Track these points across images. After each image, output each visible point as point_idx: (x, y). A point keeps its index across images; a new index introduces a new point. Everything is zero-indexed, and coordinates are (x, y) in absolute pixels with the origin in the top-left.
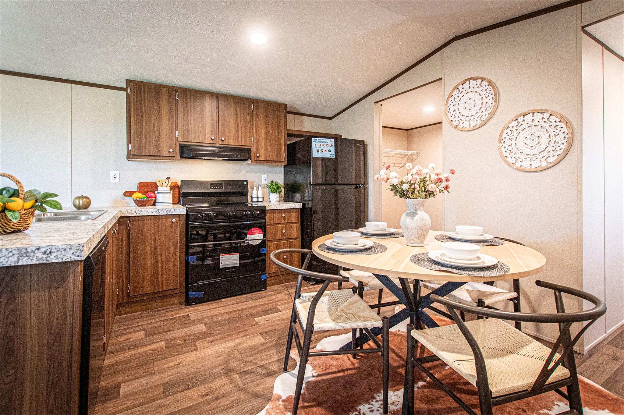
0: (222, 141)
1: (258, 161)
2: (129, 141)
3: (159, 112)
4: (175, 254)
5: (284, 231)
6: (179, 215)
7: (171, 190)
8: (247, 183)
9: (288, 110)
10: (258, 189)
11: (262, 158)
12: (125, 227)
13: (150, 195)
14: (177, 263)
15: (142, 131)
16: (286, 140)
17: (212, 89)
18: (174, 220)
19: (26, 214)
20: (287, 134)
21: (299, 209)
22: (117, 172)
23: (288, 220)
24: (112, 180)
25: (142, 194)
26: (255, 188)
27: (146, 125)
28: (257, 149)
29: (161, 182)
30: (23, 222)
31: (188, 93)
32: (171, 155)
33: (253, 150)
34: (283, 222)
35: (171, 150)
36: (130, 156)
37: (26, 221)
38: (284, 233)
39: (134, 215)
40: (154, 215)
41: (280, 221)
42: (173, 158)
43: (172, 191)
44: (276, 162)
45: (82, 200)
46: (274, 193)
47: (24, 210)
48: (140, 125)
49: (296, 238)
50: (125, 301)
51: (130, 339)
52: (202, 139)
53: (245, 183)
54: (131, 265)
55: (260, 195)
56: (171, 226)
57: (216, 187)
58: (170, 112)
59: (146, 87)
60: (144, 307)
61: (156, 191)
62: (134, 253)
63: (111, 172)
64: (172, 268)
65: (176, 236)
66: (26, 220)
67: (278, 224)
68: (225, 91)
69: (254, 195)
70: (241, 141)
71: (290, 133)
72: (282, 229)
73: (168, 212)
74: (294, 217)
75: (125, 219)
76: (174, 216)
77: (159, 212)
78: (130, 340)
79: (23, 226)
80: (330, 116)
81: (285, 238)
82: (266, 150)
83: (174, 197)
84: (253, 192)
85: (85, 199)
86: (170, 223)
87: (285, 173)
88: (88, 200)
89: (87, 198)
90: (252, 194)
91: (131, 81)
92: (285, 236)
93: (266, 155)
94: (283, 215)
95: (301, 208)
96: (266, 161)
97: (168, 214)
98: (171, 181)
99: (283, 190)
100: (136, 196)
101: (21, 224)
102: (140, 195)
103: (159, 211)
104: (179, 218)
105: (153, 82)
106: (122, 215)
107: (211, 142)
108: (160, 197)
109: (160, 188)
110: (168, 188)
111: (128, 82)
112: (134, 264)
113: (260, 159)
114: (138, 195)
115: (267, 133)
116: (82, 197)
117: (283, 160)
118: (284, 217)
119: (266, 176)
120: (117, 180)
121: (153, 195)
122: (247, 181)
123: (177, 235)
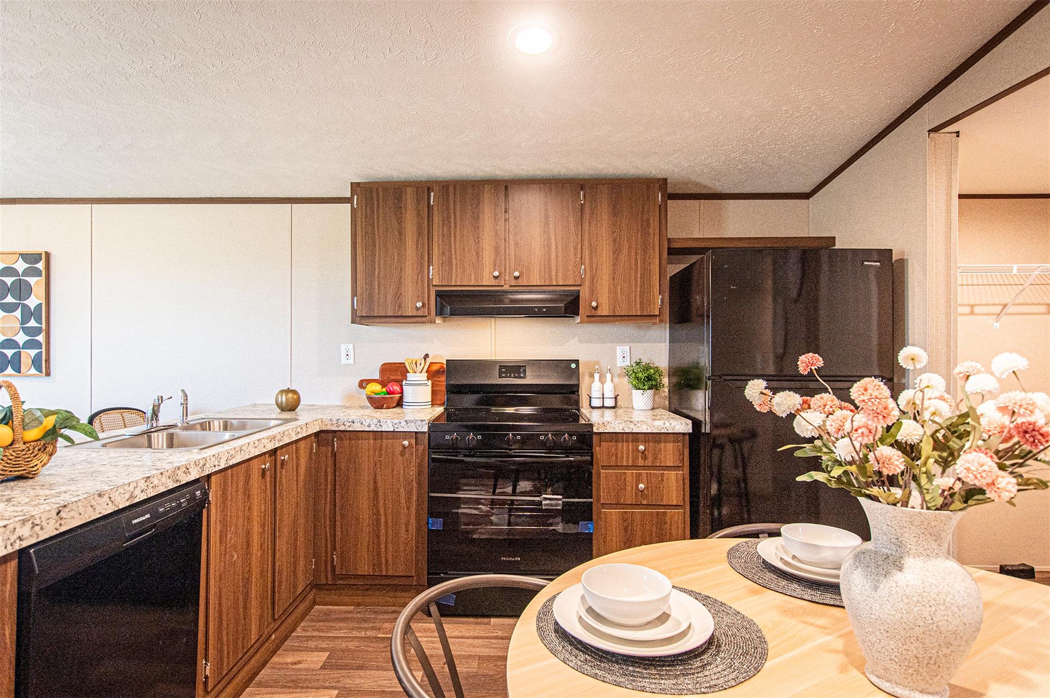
0: (516, 278)
1: (594, 317)
2: (354, 293)
3: (400, 233)
4: (408, 509)
5: (641, 486)
6: (416, 433)
7: (428, 379)
8: (578, 365)
9: (670, 190)
10: (602, 380)
11: (604, 311)
12: (330, 448)
13: (391, 389)
14: (413, 528)
15: (373, 273)
16: (664, 262)
17: (498, 172)
18: (406, 443)
19: (27, 449)
20: (669, 249)
21: (684, 434)
22: (351, 346)
23: (653, 461)
24: (344, 361)
25: (381, 386)
26: (597, 376)
27: (379, 261)
28: (592, 291)
29: (414, 363)
30: (23, 463)
31: (451, 190)
32: (420, 313)
33: (584, 294)
34: (641, 462)
35: (419, 304)
36: (358, 318)
37: (29, 462)
38: (642, 491)
39: (342, 428)
40: (373, 431)
41: (633, 461)
42: (424, 319)
43: (430, 381)
44: (643, 317)
45: (286, 395)
46: (639, 389)
47: (24, 443)
48: (370, 261)
49: (677, 506)
50: (330, 582)
51: (300, 662)
52: (476, 278)
53: (573, 366)
54: (338, 517)
55: (609, 393)
56: (402, 454)
57: (510, 374)
58: (420, 233)
59: (380, 190)
60: (359, 599)
61: (404, 381)
62: (342, 497)
63: (342, 346)
64: (403, 534)
65: (411, 473)
66: (27, 460)
67: (627, 467)
68: (524, 173)
69: (595, 394)
70: (557, 275)
71: (675, 245)
72: (638, 482)
73: (396, 426)
74: (670, 454)
75: (330, 435)
76: (406, 434)
77: (381, 426)
78: (299, 666)
79: (25, 470)
80: (807, 190)
81: (645, 502)
82: (613, 291)
83: (434, 393)
84: (593, 385)
85: (290, 395)
86: (401, 448)
87: (672, 340)
88: (295, 396)
89: (294, 392)
90: (590, 389)
91: (358, 184)
92: (646, 497)
93: (614, 302)
94: (642, 447)
95: (690, 433)
96: (614, 318)
97: (396, 430)
98: (429, 361)
99: (665, 381)
100: (370, 390)
101: (21, 467)
102: (377, 388)
103: (381, 424)
104: (416, 439)
105: (394, 180)
106: (324, 427)
107: (494, 282)
108: (409, 394)
109: (411, 376)
110: (425, 375)
111: (355, 186)
112: (343, 517)
113: (599, 313)
114: (374, 388)
115: (616, 252)
116: (288, 391)
117: (657, 313)
118: (643, 452)
119: (627, 348)
120: (351, 361)
121: (397, 388)
122: (577, 362)
123: (413, 472)
